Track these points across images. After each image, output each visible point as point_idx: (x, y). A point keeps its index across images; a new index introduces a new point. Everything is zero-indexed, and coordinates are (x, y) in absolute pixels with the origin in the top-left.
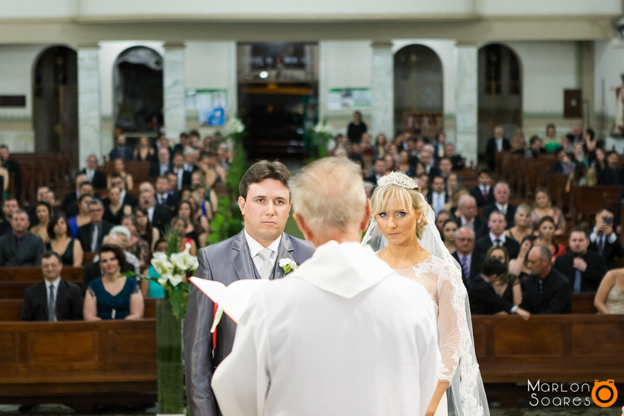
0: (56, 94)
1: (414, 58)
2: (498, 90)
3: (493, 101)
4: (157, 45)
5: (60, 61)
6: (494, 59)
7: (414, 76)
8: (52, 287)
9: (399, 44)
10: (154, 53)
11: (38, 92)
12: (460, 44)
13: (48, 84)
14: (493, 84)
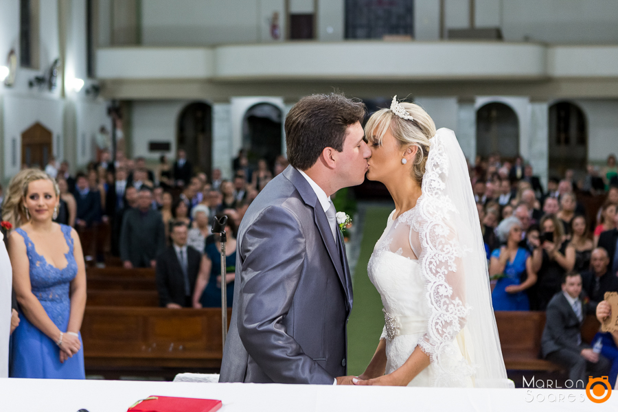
0: (196, 141)
1: (494, 113)
2: (567, 141)
3: (562, 151)
4: (277, 101)
5: (199, 114)
6: (563, 114)
7: (495, 129)
8: (181, 252)
9: (481, 101)
10: (276, 108)
11: (181, 140)
12: (533, 100)
13: (190, 132)
14: (563, 136)
